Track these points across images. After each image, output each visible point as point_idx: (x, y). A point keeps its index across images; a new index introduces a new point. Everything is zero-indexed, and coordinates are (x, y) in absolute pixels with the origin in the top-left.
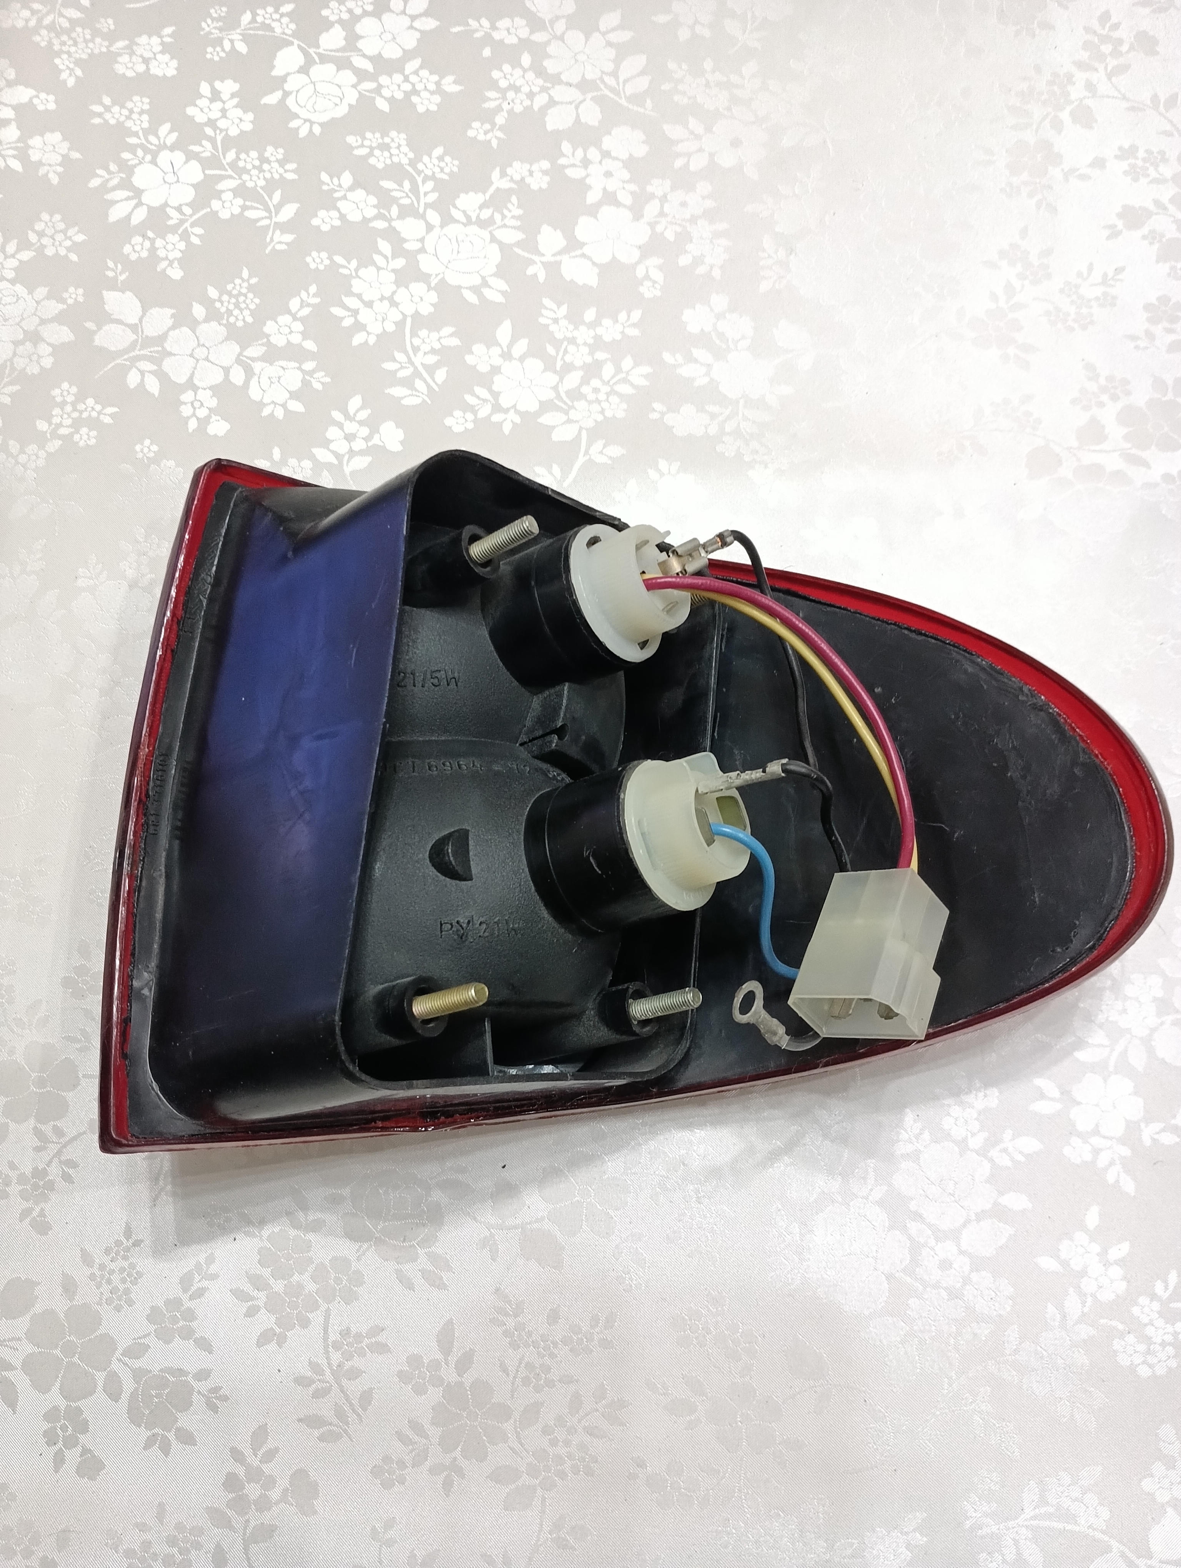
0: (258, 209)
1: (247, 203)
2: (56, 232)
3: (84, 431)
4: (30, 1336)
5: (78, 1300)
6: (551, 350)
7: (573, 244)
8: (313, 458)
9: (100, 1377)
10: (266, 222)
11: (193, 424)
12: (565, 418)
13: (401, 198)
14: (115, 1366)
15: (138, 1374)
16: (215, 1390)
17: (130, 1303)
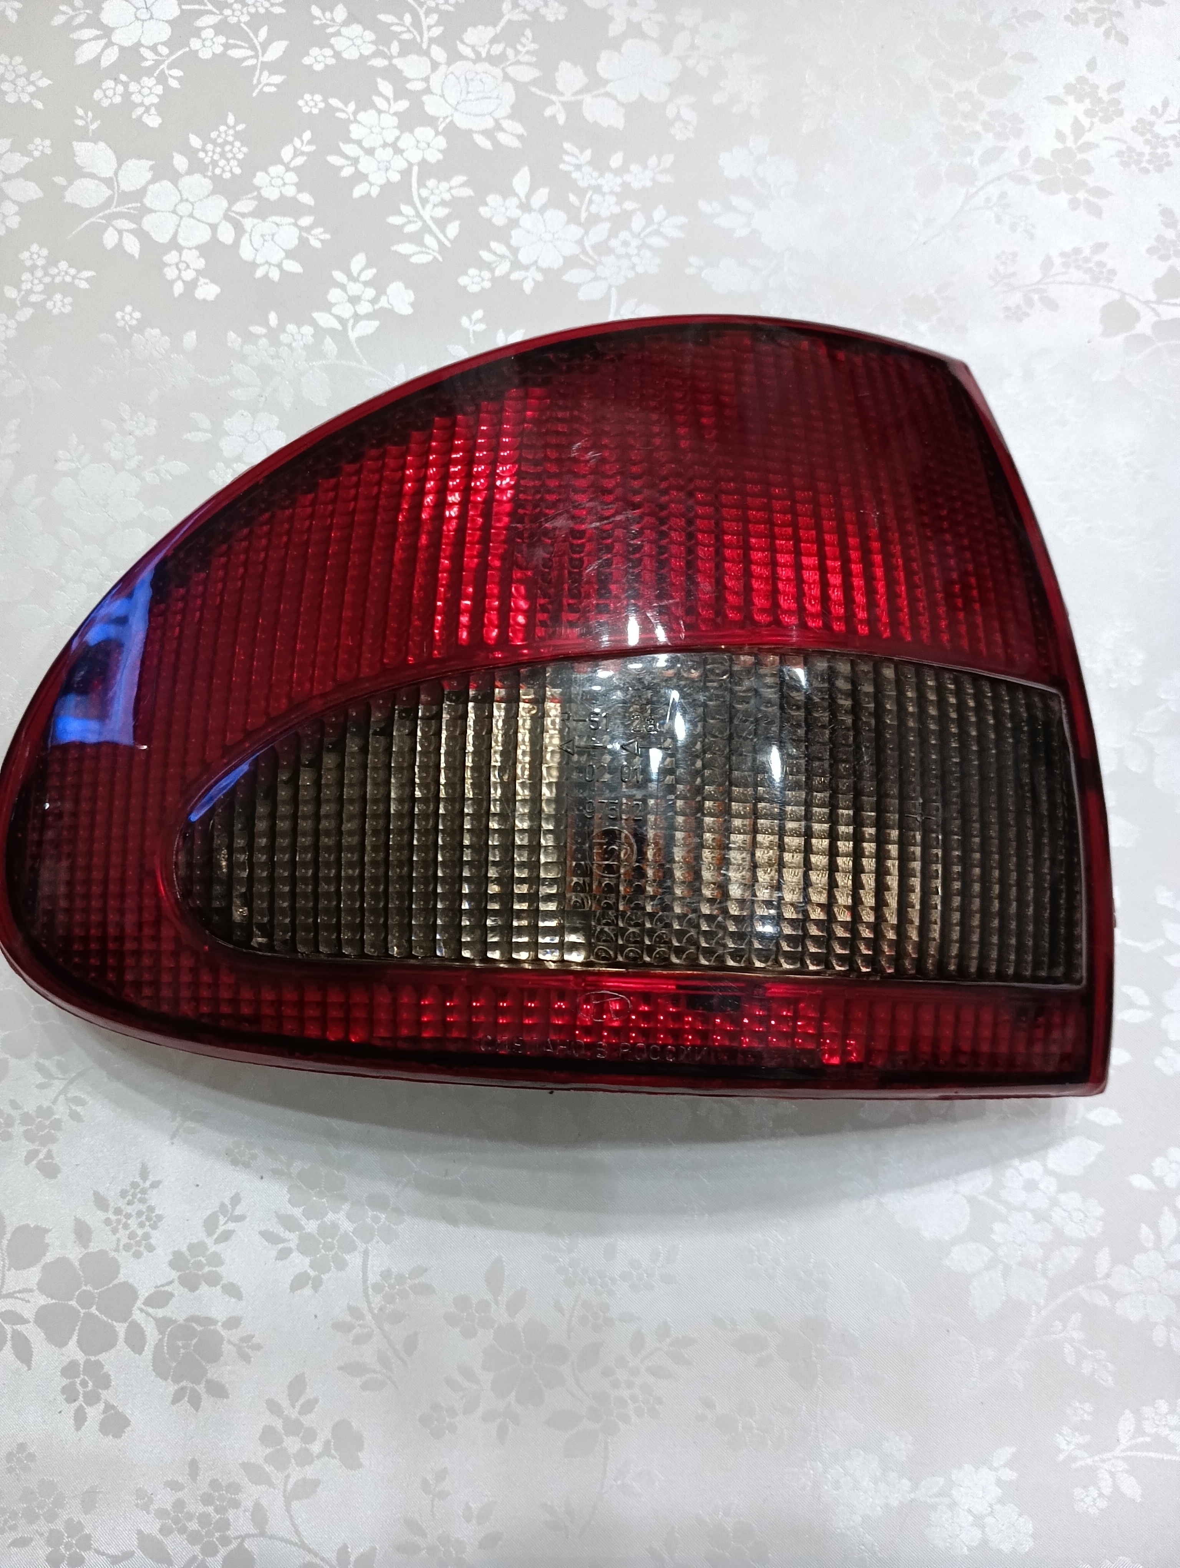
0: (241, 47)
1: (231, 41)
2: (18, 76)
3: (58, 297)
4: (42, 1287)
5: (94, 1247)
6: (573, 198)
7: (595, 83)
8: (314, 323)
9: (121, 1328)
10: (251, 62)
11: (178, 288)
12: (591, 275)
13: (402, 32)
14: (137, 1316)
15: (162, 1324)
16: (248, 1339)
17: (151, 1248)
